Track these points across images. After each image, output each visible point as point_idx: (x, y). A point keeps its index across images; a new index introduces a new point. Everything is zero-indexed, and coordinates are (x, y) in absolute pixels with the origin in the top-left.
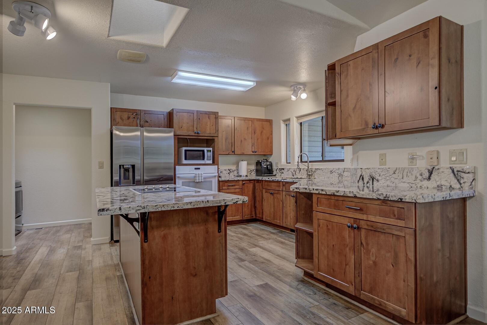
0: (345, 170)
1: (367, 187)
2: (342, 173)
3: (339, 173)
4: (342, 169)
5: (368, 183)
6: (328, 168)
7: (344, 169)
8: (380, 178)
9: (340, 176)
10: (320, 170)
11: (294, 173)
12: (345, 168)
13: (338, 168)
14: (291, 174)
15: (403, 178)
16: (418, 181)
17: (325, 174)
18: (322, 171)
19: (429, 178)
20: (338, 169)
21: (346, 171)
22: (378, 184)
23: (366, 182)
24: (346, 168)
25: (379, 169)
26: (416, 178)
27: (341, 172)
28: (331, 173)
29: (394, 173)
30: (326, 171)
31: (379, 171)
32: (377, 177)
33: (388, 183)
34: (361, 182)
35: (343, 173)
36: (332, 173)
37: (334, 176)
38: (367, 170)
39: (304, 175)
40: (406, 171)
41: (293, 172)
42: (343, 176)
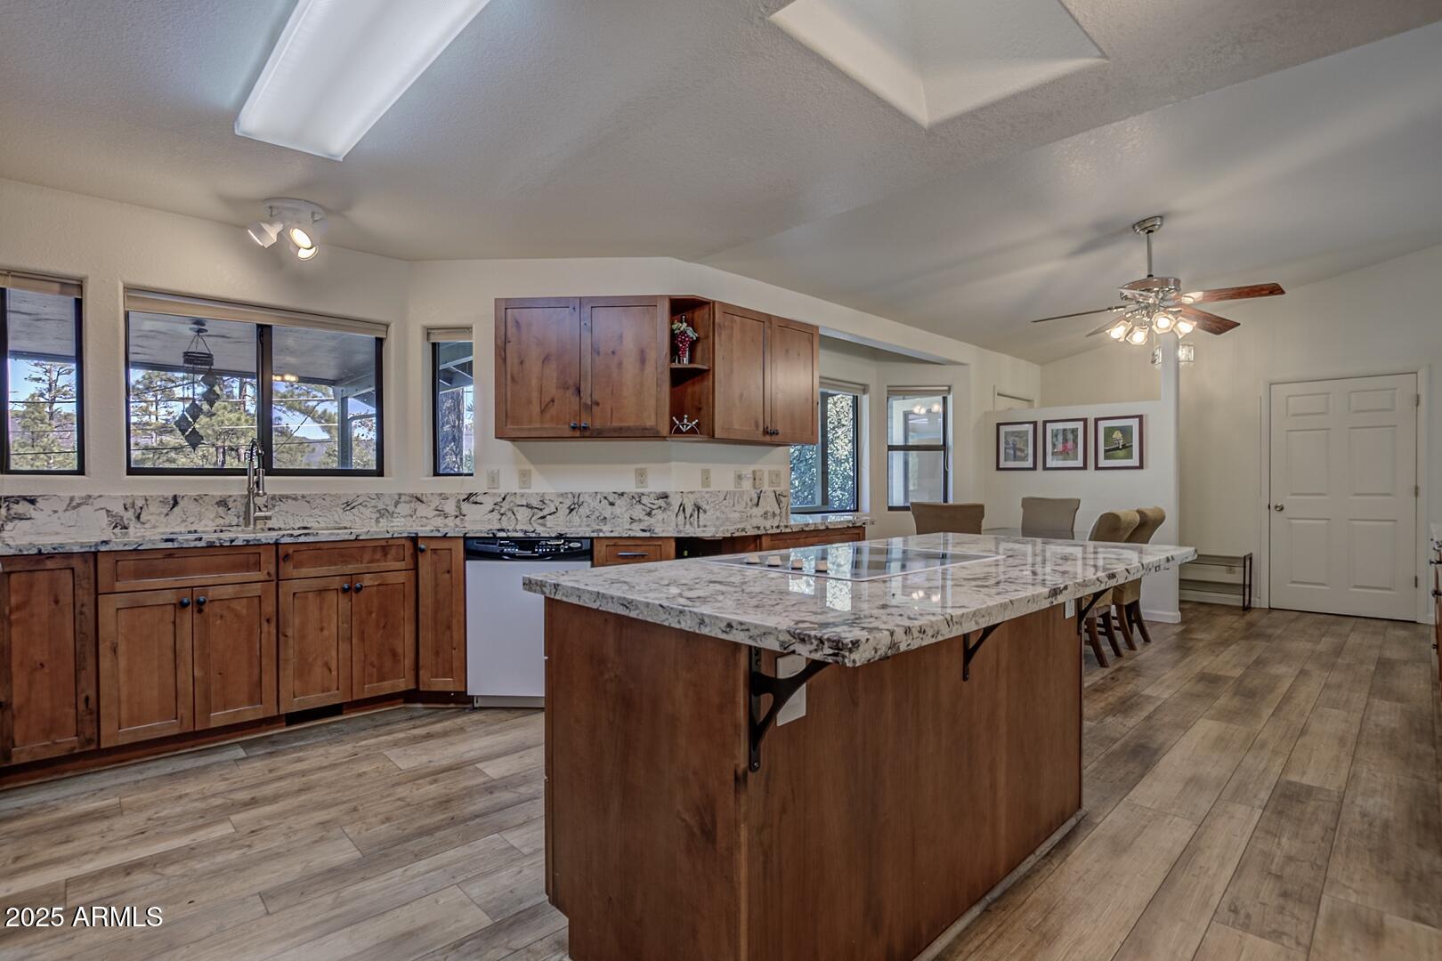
0: (401, 500)
1: (691, 523)
2: (391, 508)
3: (379, 508)
4: (390, 496)
5: (691, 516)
6: (333, 493)
7: (397, 497)
8: (708, 507)
9: (382, 516)
10: (295, 499)
11: (130, 514)
12: (400, 495)
13: (377, 494)
14: (104, 520)
15: (734, 506)
16: (748, 508)
17: (320, 513)
18: (308, 502)
19: (758, 504)
20: (375, 497)
21: (405, 502)
22: (705, 516)
23: (688, 515)
24: (405, 494)
25: (707, 492)
26: (747, 504)
27: (387, 506)
28: (348, 508)
29: (725, 499)
30: (327, 503)
31: (707, 496)
32: (704, 506)
33: (718, 514)
34: (681, 516)
35: (396, 506)
36: (353, 508)
37: (360, 518)
38: (690, 495)
39: (200, 520)
40: (737, 495)
41: (117, 508)
42: (395, 515)
